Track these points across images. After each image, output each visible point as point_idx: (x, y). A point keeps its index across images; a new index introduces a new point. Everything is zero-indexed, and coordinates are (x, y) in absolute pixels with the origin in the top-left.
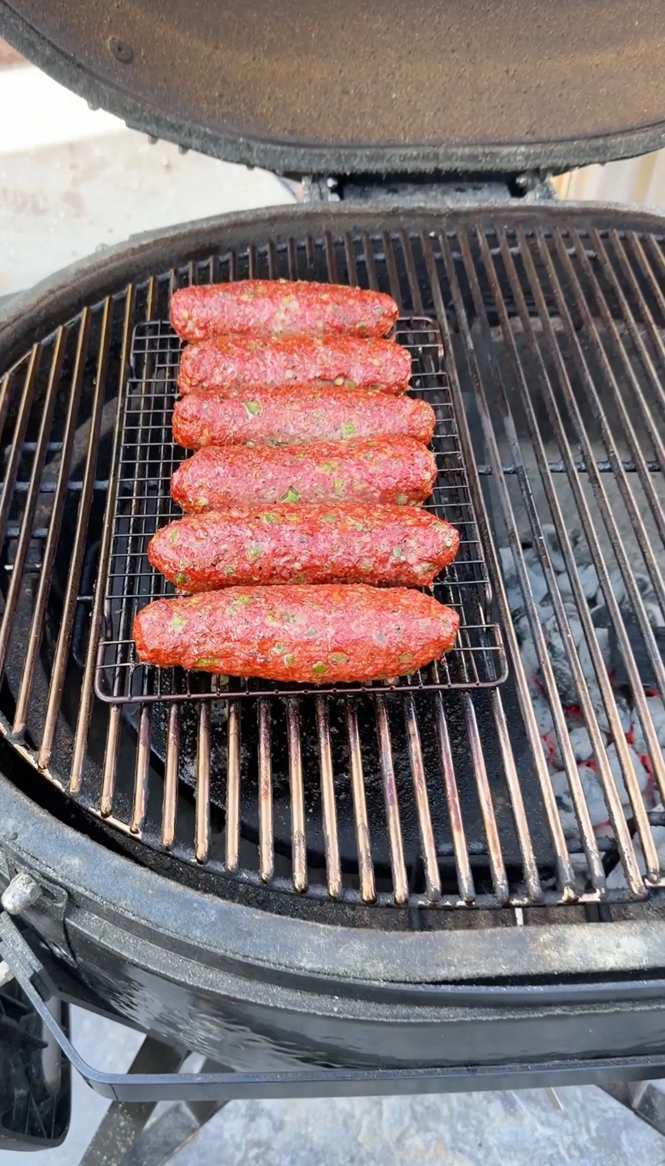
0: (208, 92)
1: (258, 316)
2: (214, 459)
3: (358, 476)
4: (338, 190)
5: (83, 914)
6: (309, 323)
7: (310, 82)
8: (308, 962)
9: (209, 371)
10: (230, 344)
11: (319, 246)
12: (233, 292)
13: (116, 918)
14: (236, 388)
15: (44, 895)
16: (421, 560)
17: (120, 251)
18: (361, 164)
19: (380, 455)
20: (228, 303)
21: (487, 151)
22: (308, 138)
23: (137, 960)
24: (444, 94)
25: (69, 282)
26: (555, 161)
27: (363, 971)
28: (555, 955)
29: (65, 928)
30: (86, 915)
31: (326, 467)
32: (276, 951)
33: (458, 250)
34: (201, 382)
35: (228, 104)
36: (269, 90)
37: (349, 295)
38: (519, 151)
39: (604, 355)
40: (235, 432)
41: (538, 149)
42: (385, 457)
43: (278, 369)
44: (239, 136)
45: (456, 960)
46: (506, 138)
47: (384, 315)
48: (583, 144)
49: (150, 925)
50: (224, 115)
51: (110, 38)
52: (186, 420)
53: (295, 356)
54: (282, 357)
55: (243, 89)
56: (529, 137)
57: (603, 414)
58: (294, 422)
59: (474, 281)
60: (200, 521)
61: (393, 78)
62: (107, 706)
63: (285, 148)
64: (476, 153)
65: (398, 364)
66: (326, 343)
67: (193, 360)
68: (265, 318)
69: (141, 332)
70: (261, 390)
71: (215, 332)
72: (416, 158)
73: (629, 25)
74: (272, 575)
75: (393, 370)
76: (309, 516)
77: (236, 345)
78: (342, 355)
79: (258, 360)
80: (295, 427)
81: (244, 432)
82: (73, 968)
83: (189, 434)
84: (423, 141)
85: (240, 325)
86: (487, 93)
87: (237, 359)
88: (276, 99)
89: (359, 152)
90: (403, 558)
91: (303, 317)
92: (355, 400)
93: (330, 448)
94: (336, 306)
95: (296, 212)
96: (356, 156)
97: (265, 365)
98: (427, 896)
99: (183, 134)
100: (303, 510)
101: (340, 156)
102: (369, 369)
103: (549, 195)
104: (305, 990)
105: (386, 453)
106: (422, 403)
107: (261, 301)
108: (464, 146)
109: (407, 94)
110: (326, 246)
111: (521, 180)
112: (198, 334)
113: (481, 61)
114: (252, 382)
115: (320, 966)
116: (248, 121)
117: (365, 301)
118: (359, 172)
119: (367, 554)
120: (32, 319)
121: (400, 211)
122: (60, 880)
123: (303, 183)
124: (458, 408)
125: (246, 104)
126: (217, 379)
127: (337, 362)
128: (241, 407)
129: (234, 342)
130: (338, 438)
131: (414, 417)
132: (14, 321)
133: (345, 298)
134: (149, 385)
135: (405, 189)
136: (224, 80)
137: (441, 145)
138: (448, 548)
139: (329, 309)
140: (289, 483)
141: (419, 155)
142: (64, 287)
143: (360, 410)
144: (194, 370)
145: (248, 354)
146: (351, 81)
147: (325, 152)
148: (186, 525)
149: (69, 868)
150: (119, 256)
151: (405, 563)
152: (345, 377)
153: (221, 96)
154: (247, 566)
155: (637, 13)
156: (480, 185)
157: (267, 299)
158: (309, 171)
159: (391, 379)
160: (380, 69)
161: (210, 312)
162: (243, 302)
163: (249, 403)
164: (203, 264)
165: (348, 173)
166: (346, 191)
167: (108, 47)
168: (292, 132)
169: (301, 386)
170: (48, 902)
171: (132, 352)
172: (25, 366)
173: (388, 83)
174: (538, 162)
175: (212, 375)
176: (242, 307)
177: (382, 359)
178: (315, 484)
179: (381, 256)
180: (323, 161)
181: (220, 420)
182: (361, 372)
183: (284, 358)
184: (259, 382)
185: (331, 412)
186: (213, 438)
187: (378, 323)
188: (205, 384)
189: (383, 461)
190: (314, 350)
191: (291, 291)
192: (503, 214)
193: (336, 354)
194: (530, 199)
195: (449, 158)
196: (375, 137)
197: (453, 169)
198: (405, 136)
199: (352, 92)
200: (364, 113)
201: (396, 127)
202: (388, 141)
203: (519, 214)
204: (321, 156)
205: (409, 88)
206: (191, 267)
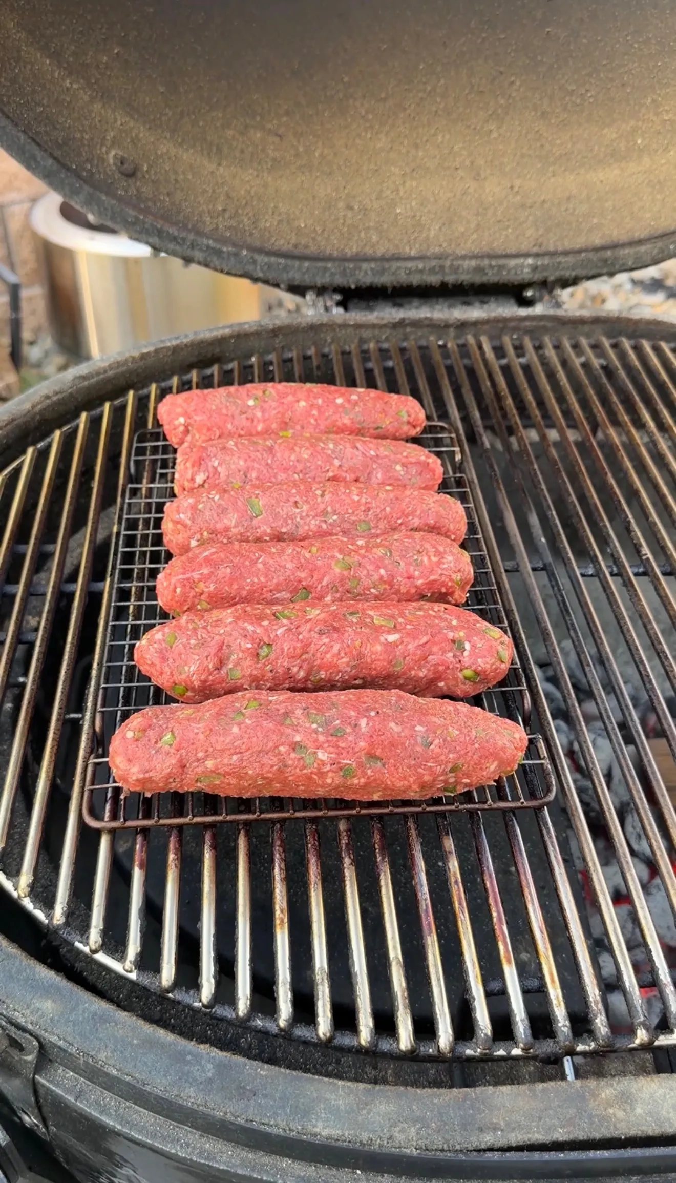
0: (211, 207)
4: (343, 304)
5: (56, 1070)
7: (314, 197)
8: (324, 1128)
11: (326, 356)
13: (95, 1075)
15: (11, 1045)
17: (119, 359)
18: (366, 276)
21: (494, 263)
22: (312, 250)
23: (119, 1127)
24: (449, 209)
25: (66, 387)
26: (563, 273)
27: (390, 1138)
28: (621, 1114)
29: (35, 1088)
30: (60, 1071)
32: (286, 1114)
33: (469, 357)
35: (231, 218)
36: (272, 205)
38: (526, 263)
39: (626, 459)
41: (546, 261)
44: (242, 247)
45: (502, 1123)
46: (513, 250)
48: (591, 255)
49: (134, 1082)
50: (227, 229)
51: (113, 153)
55: (246, 203)
56: (535, 250)
57: (630, 516)
61: (398, 194)
62: (98, 833)
63: (289, 262)
64: (482, 265)
69: (142, 439)
72: (421, 271)
73: (631, 144)
82: (45, 1141)
84: (428, 254)
86: (493, 208)
88: (280, 214)
89: (365, 266)
95: (301, 323)
96: (360, 269)
98: (476, 1044)
99: (186, 247)
101: (344, 269)
103: (558, 305)
104: (321, 1162)
108: (471, 258)
109: (412, 209)
110: (333, 355)
111: (529, 293)
113: (485, 179)
115: (339, 1132)
116: (251, 234)
118: (364, 286)
120: (25, 423)
121: (407, 321)
122: (30, 1027)
123: (308, 297)
125: (249, 219)
132: (7, 425)
135: (410, 303)
136: (228, 196)
137: (446, 258)
141: (424, 268)
142: (60, 392)
146: (354, 197)
147: (329, 265)
149: (40, 1013)
150: (119, 364)
153: (224, 210)
155: (639, 132)
156: (486, 299)
158: (313, 284)
160: (385, 185)
162: (248, 405)
164: (208, 372)
165: (353, 287)
166: (350, 305)
167: (111, 161)
168: (295, 245)
170: (15, 1054)
171: (133, 458)
172: (18, 471)
173: (392, 199)
174: (545, 274)
179: (389, 364)
180: (327, 275)
192: (512, 324)
194: (538, 309)
195: (455, 271)
196: (380, 251)
197: (459, 282)
198: (411, 249)
199: (356, 207)
200: (369, 228)
201: (401, 240)
202: (393, 254)
203: (528, 323)
204: (325, 269)
205: (414, 204)
206: (194, 375)
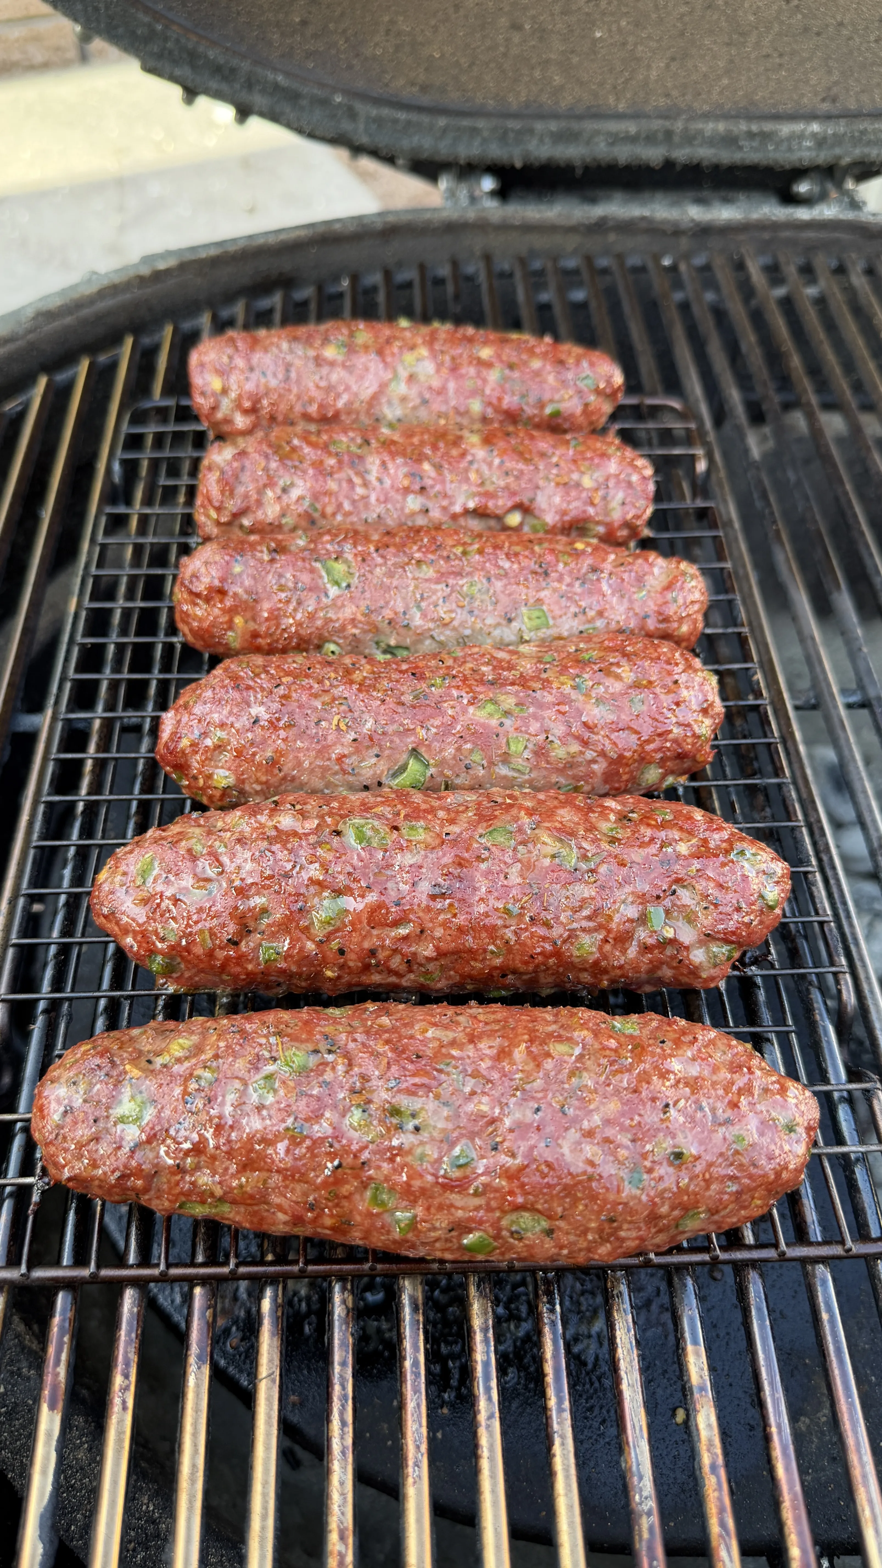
0: (282, 16)
1: (355, 388)
2: (249, 688)
3: (558, 729)
4: (502, 194)
6: (453, 403)
9: (254, 496)
10: (296, 442)
11: (470, 279)
12: (308, 341)
14: (305, 530)
16: (709, 937)
17: (117, 279)
18: (541, 147)
19: (609, 681)
20: (298, 363)
21: (754, 128)
22: (453, 98)
24: (682, 34)
25: (21, 331)
26: (866, 150)
31: (490, 708)
33: (717, 288)
34: (236, 516)
35: (315, 36)
36: (386, 19)
37: (531, 352)
38: (809, 130)
40: (299, 624)
41: (841, 127)
42: (617, 687)
43: (392, 494)
44: (335, 90)
46: (789, 107)
47: (598, 392)
50: (309, 55)
52: (198, 595)
53: (426, 466)
54: (398, 469)
55: (342, 15)
56: (826, 107)
58: (423, 604)
59: (749, 340)
60: (209, 833)
61: (597, 6)
63: (414, 117)
64: (735, 130)
65: (629, 484)
66: (488, 441)
67: (222, 472)
68: (370, 392)
69: (139, 418)
70: (356, 536)
71: (272, 418)
72: (633, 139)
74: (367, 968)
75: (620, 495)
76: (455, 829)
77: (310, 443)
78: (521, 466)
79: (351, 473)
80: (424, 615)
81: (319, 623)
83: (206, 625)
84: (648, 108)
85: (321, 406)
86: (755, 32)
87: (311, 472)
88: (399, 34)
89: (539, 126)
90: (669, 933)
91: (441, 391)
92: (549, 558)
93: (498, 665)
94: (507, 372)
95: (431, 221)
96: (531, 131)
97: (366, 484)
99: (238, 85)
100: (441, 814)
101: (506, 132)
102: (573, 493)
103: (855, 205)
105: (618, 677)
106: (684, 565)
107: (361, 360)
108: (718, 118)
109: (620, 30)
110: (482, 278)
111: (803, 188)
112: (241, 421)
114: (339, 518)
116: (350, 67)
117: (561, 362)
118: (537, 164)
119: (585, 924)
121: (611, 224)
123: (442, 182)
124: (741, 572)
125: (347, 40)
126: (270, 512)
127: (510, 480)
128: (312, 571)
129: (305, 437)
130: (513, 638)
131: (670, 596)
133: (524, 357)
134: (144, 520)
135: (609, 198)
137: (677, 116)
138: (771, 908)
139: (494, 376)
140: (410, 741)
141: (639, 133)
142: (12, 341)
143: (560, 580)
144: (223, 492)
145: (332, 461)
146: (525, 10)
147: (481, 124)
148: (174, 844)
150: (114, 289)
151: (673, 942)
152: (525, 509)
153: (304, 23)
154: (310, 946)
156: (730, 195)
157: (373, 356)
158: (451, 158)
159: (616, 516)
161: (263, 380)
162: (325, 360)
163: (331, 564)
164: (264, 303)
165: (519, 164)
166: (514, 196)
168: (424, 89)
169: (438, 528)
171: (119, 453)
173: (587, 14)
174: (838, 151)
175: (259, 503)
176: (325, 370)
177: (598, 475)
178: (468, 746)
179: (579, 295)
180: (477, 142)
181: (269, 598)
182: (557, 500)
183: (405, 470)
184: (354, 519)
185: (499, 585)
186: (255, 635)
187: (586, 405)
188: (246, 522)
189: (614, 697)
190: (463, 455)
191: (419, 341)
192: (787, 234)
193: (509, 465)
194: (824, 211)
195: (689, 139)
196: (566, 101)
197: (695, 161)
198: (618, 99)
199: (527, 27)
200: (548, 61)
201: (601, 84)
202: (589, 108)
203: (811, 234)
204: (474, 131)
205: (623, 23)
206: (239, 309)
